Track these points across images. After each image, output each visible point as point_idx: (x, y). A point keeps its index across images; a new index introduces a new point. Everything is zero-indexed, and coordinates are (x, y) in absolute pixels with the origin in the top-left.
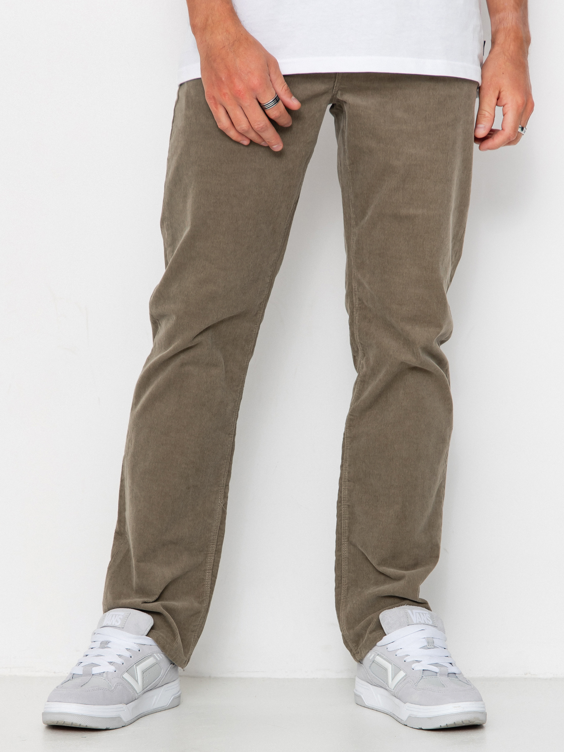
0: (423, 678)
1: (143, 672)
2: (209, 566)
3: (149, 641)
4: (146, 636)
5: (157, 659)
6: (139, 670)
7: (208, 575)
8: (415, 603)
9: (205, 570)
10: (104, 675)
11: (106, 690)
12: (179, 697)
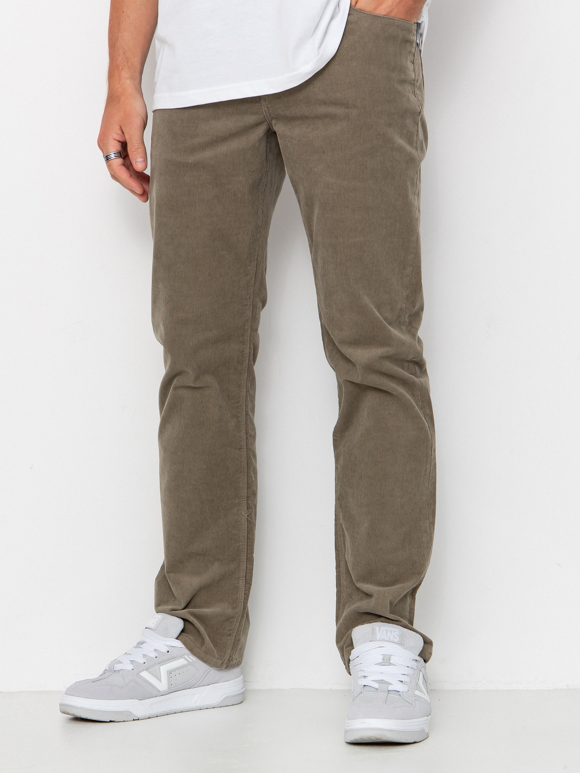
0: (362, 693)
1: (170, 672)
2: (243, 574)
3: (179, 644)
4: (176, 639)
5: (188, 661)
6: (164, 669)
7: (242, 583)
8: (390, 621)
9: (238, 578)
10: (121, 672)
11: (115, 686)
12: (243, 693)
